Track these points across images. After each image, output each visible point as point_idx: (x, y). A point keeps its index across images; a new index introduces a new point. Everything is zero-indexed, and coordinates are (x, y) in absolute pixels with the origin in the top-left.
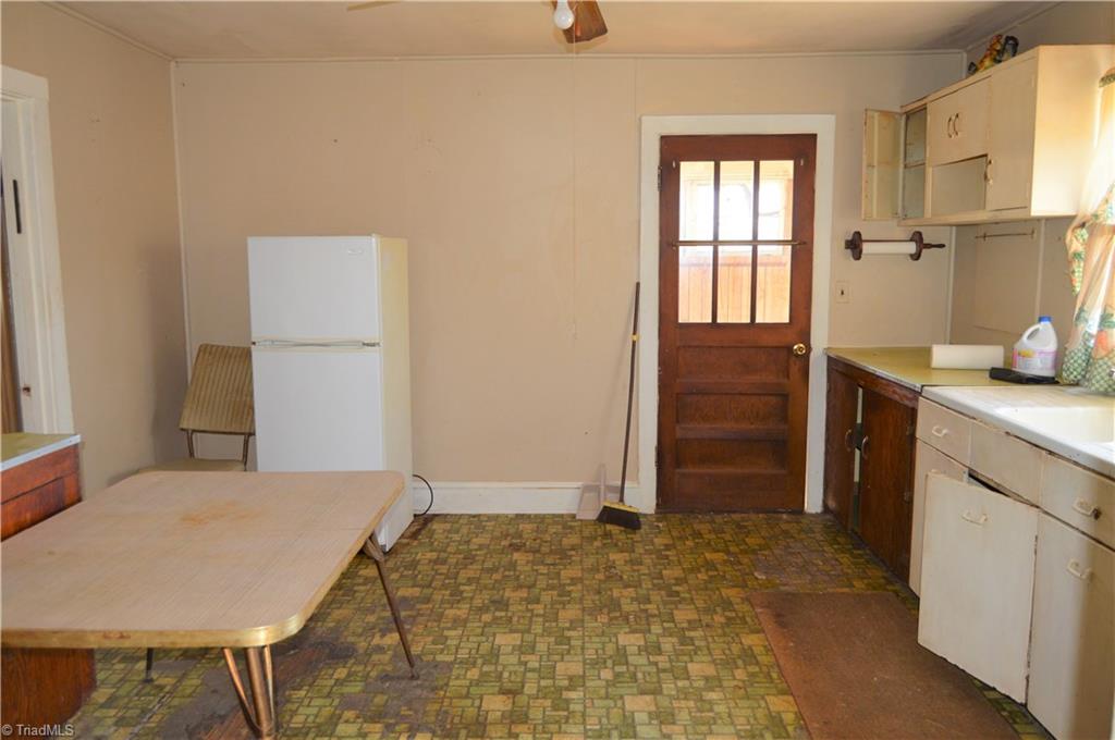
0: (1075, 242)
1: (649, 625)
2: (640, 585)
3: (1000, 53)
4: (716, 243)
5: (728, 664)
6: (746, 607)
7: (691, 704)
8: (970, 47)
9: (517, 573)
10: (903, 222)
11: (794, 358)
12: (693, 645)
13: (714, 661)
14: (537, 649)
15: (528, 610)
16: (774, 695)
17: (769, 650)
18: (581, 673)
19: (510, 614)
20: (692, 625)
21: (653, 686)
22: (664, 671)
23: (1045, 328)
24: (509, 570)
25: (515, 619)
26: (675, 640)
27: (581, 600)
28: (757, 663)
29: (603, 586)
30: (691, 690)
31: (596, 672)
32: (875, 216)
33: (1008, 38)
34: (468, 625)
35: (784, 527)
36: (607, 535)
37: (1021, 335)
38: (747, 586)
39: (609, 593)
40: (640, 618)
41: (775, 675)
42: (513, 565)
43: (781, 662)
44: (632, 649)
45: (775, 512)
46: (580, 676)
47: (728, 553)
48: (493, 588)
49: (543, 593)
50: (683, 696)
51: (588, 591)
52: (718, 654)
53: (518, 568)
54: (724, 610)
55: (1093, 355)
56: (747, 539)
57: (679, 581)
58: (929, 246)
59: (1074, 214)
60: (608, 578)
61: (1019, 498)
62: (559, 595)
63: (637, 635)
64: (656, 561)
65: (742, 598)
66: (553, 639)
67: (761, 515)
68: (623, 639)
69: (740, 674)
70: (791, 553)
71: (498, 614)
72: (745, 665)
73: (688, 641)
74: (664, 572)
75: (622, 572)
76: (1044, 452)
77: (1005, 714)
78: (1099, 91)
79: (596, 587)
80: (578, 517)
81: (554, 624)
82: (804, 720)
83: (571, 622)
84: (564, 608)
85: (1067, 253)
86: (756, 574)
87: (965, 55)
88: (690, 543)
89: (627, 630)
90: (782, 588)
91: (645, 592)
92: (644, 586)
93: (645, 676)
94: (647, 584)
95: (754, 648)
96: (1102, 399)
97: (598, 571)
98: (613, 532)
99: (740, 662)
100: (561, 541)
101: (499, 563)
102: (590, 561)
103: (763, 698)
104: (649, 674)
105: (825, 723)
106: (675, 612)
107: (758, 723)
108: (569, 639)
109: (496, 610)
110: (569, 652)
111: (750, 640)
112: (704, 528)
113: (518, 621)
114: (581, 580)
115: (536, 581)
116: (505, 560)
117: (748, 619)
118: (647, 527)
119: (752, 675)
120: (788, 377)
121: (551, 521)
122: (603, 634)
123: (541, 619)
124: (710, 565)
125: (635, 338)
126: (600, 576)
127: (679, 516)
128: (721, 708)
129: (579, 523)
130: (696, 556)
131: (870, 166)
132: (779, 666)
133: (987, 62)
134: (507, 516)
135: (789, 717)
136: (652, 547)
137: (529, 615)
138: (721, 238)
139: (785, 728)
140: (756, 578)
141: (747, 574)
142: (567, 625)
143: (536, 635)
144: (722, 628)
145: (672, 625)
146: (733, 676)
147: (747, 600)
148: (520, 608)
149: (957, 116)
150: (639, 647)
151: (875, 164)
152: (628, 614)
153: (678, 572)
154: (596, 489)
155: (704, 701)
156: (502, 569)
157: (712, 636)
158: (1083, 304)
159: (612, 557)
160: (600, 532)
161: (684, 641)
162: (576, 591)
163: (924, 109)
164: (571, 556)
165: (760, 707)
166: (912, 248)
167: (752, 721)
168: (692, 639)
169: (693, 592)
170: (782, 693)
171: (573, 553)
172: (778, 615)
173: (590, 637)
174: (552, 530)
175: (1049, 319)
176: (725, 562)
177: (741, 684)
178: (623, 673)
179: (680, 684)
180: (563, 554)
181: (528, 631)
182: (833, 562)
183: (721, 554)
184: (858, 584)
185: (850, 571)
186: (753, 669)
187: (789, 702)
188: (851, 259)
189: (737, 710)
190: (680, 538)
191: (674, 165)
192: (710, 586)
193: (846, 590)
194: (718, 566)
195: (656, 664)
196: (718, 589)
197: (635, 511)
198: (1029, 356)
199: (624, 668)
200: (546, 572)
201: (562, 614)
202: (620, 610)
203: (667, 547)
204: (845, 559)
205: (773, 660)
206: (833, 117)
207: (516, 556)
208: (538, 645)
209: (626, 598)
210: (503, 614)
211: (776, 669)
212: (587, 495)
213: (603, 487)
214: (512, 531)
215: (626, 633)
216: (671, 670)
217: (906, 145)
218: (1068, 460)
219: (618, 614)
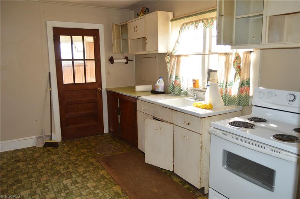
0: (167, 59)
1: (71, 175)
2: (65, 164)
3: (145, 11)
4: (73, 60)
5: (98, 181)
6: (98, 163)
7: (92, 196)
8: (135, 9)
9: (21, 170)
10: (123, 54)
11: (98, 92)
12: (87, 178)
13: (94, 181)
14: (37, 193)
15: (29, 181)
16: (114, 186)
17: (108, 174)
18: (55, 196)
19: (23, 184)
20: (85, 172)
21: (79, 193)
22: (81, 188)
23: (161, 80)
24: (18, 169)
25: (26, 185)
26: (81, 178)
27: (47, 173)
28: (106, 179)
29: (52, 167)
30: (91, 192)
31: (60, 195)
32: (116, 52)
33: (147, 8)
34: (8, 192)
35: (100, 138)
36: (48, 151)
37: (156, 82)
38: (96, 157)
39: (55, 169)
40: (68, 174)
41: (112, 181)
42: (19, 167)
43: (113, 177)
44: (69, 185)
45: (96, 135)
46: (55, 197)
47: (87, 149)
48: (14, 177)
49: (33, 174)
50: (89, 194)
51: (48, 170)
52: (95, 179)
53: (21, 168)
54: (92, 165)
55: (174, 86)
56: (91, 144)
57: (76, 160)
58: (130, 60)
59: (167, 52)
60: (54, 164)
61: (168, 122)
62: (39, 173)
63: (69, 180)
64: (67, 156)
65: (96, 161)
66: (41, 188)
67: (93, 136)
68: (65, 182)
69: (103, 183)
70: (105, 145)
71: (19, 185)
72: (103, 180)
73: (85, 177)
74: (70, 158)
75: (57, 161)
76: (174, 111)
77: (168, 175)
78: (170, 23)
79: (50, 168)
80: (37, 147)
81: (40, 183)
82: (124, 191)
83: (46, 181)
84: (42, 177)
85: (165, 62)
86: (97, 153)
87: (134, 11)
88: (75, 148)
89: (65, 179)
90: (106, 156)
91: (67, 166)
92: (66, 164)
93: (75, 192)
94: (66, 163)
95: (104, 174)
96: (177, 96)
97: (49, 163)
98: (50, 149)
99: (102, 180)
100: (33, 155)
101: (13, 167)
102: (46, 160)
103: (111, 188)
104: (76, 190)
105: (129, 190)
106: (78, 170)
107: (112, 196)
108: (47, 186)
109: (18, 184)
110: (48, 191)
111: (102, 172)
112: (78, 143)
113: (27, 185)
114: (45, 167)
115: (29, 170)
116: (15, 166)
117: (100, 167)
118: (60, 146)
119: (106, 182)
120: (97, 97)
121: (27, 150)
122: (58, 182)
123: (35, 183)
124: (83, 154)
125: (50, 89)
126: (51, 164)
127: (69, 141)
128: (101, 194)
129: (38, 149)
130: (78, 152)
131: (114, 39)
132: (112, 178)
133: (142, 14)
134: (11, 151)
135: (120, 191)
136: (64, 152)
137: (30, 182)
138: (74, 58)
139: (120, 194)
140: (97, 154)
141: (95, 154)
142: (45, 182)
143: (35, 188)
144: (93, 171)
145: (78, 174)
146: (101, 184)
147: (97, 161)
148: (26, 181)
149: (137, 27)
150: (71, 183)
151: (115, 38)
152: (64, 174)
153: (74, 158)
154: (42, 137)
155: (95, 194)
156: (15, 170)
157: (91, 174)
158: (171, 74)
159: (52, 157)
160: (46, 150)
161: (84, 178)
162: (44, 170)
163: (127, 24)
164: (39, 160)
165: (111, 191)
166: (125, 61)
167: (110, 195)
168: (86, 176)
169: (81, 163)
170: (116, 185)
171: (39, 159)
172: (107, 164)
173: (54, 184)
174: (29, 153)
175: (162, 78)
176: (87, 151)
177: (104, 186)
178: (69, 192)
179: (87, 191)
180: (36, 160)
181: (32, 188)
182: (116, 146)
183: (85, 150)
184: (125, 150)
185: (121, 147)
186: (106, 180)
187: (118, 187)
188: (111, 64)
189: (106, 193)
190: (72, 147)
191: (58, 36)
192: (85, 159)
193: (122, 152)
194: (86, 153)
195: (78, 187)
196: (88, 160)
197: (56, 142)
198: (159, 87)
199: (68, 191)
200: (31, 167)
201: (42, 179)
202: (61, 173)
203: (69, 151)
204: (119, 144)
205: (110, 177)
206: (103, 25)
207: (18, 164)
208: (37, 191)
209: (61, 169)
210: (21, 184)
211: (112, 179)
212: (38, 140)
213: (44, 137)
214: (14, 156)
215: (65, 180)
216: (83, 187)
217: (122, 34)
218: (180, 112)
219: (60, 175)
